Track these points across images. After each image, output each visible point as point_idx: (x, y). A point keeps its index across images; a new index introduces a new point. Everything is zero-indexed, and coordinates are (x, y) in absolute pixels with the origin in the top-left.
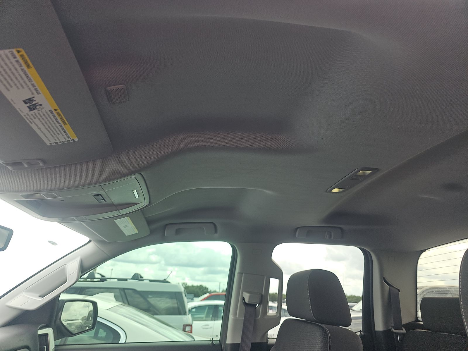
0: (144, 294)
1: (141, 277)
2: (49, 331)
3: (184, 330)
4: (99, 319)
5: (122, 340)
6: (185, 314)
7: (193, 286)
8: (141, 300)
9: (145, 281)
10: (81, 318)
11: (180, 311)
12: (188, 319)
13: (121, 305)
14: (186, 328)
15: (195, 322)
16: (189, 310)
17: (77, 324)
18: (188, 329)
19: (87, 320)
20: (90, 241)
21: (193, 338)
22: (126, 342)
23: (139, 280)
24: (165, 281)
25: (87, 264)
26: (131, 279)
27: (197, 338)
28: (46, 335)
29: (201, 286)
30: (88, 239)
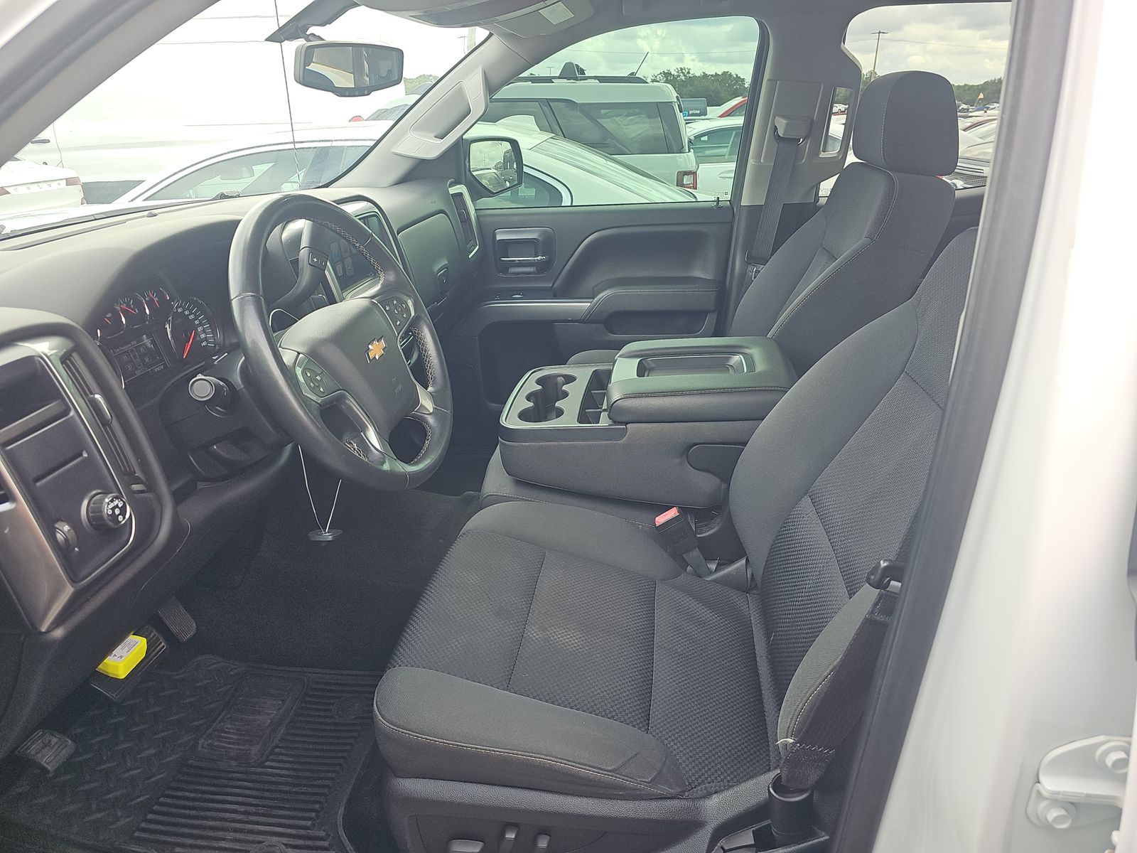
0: (591, 111)
1: (582, 72)
2: (461, 189)
3: (680, 184)
4: (526, 169)
5: (566, 201)
6: (681, 151)
7: (705, 76)
8: (586, 122)
9: (589, 81)
10: (492, 165)
11: (670, 143)
12: (687, 159)
13: (552, 138)
14: (685, 179)
15: (701, 166)
16: (690, 141)
17: (489, 176)
18: (687, 180)
19: (505, 169)
20: (491, 35)
21: (695, 197)
22: (574, 204)
23: (576, 79)
24: (632, 78)
25: (495, 79)
26: (559, 78)
27: (701, 197)
28: (461, 194)
29: (725, 73)
30: (486, 33)
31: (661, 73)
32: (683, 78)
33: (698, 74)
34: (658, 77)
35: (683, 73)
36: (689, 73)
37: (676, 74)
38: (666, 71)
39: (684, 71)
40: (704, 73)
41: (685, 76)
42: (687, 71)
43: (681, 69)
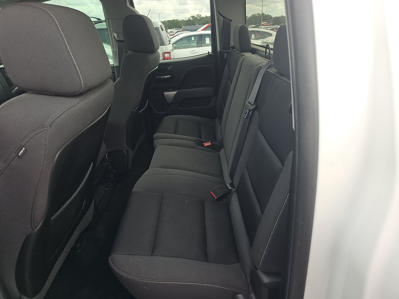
14: (166, 55)
31: (191, 17)
32: (199, 18)
33: (204, 17)
34: (190, 18)
35: (199, 16)
36: (201, 16)
37: (196, 17)
38: (193, 16)
39: (199, 15)
40: (206, 16)
41: (199, 17)
42: (200, 15)
43: (198, 15)
